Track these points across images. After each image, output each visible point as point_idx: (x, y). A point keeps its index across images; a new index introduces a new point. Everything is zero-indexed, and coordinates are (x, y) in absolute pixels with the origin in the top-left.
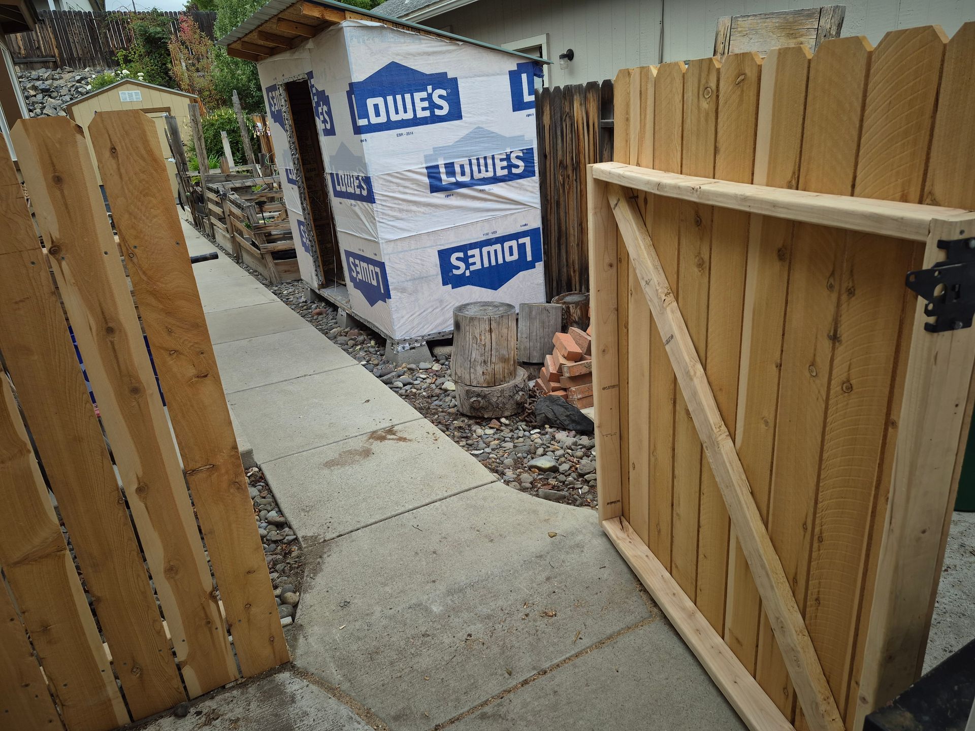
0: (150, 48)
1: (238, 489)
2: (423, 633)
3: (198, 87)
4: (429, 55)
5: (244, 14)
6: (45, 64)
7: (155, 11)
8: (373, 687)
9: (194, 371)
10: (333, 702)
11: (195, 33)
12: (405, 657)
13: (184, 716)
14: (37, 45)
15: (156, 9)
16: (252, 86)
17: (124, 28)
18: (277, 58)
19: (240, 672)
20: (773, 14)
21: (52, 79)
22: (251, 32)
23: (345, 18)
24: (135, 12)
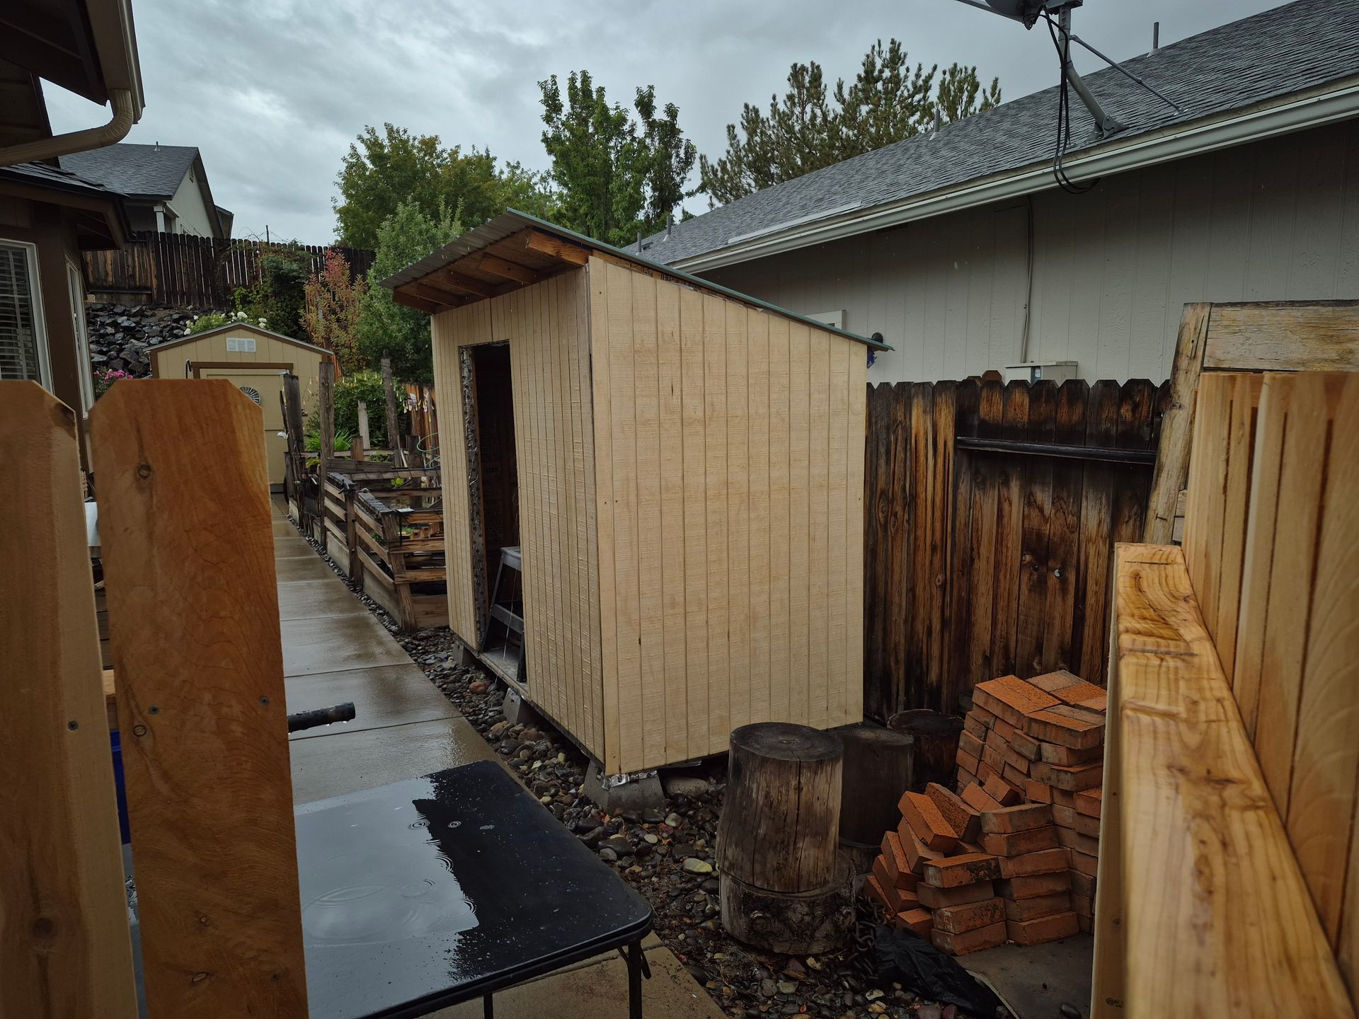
0: (279, 288)
3: (336, 341)
6: (136, 297)
7: (294, 244)
11: (344, 274)
14: (131, 273)
15: (296, 242)
16: (409, 346)
21: (142, 316)
22: (434, 271)
23: (591, 260)
24: (268, 243)
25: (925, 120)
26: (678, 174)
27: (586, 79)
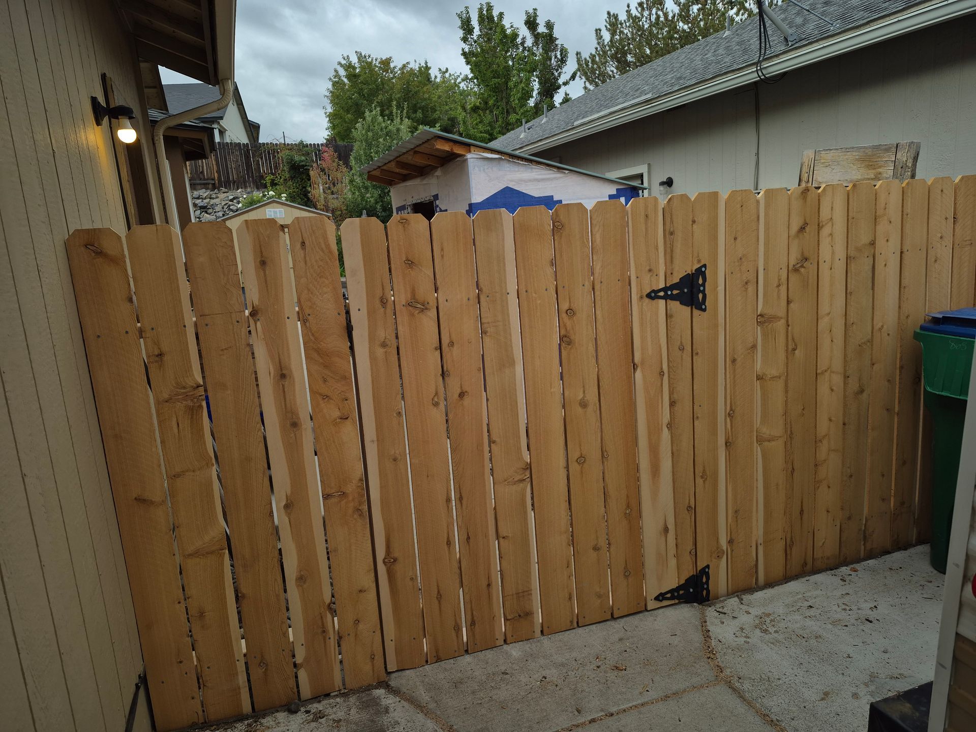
0: (294, 173)
1: (360, 515)
2: (503, 671)
3: (331, 206)
4: (539, 181)
5: (378, 146)
6: (205, 186)
7: (301, 143)
8: (456, 709)
9: (339, 413)
10: (421, 716)
11: (334, 161)
12: (486, 689)
13: (295, 712)
14: (201, 170)
15: (302, 141)
16: (379, 207)
17: (274, 157)
18: (409, 183)
19: (344, 684)
20: (853, 148)
21: (210, 198)
22: (389, 162)
23: (470, 152)
24: (285, 144)
25: (741, 13)
26: (557, 70)
27: (490, 8)
